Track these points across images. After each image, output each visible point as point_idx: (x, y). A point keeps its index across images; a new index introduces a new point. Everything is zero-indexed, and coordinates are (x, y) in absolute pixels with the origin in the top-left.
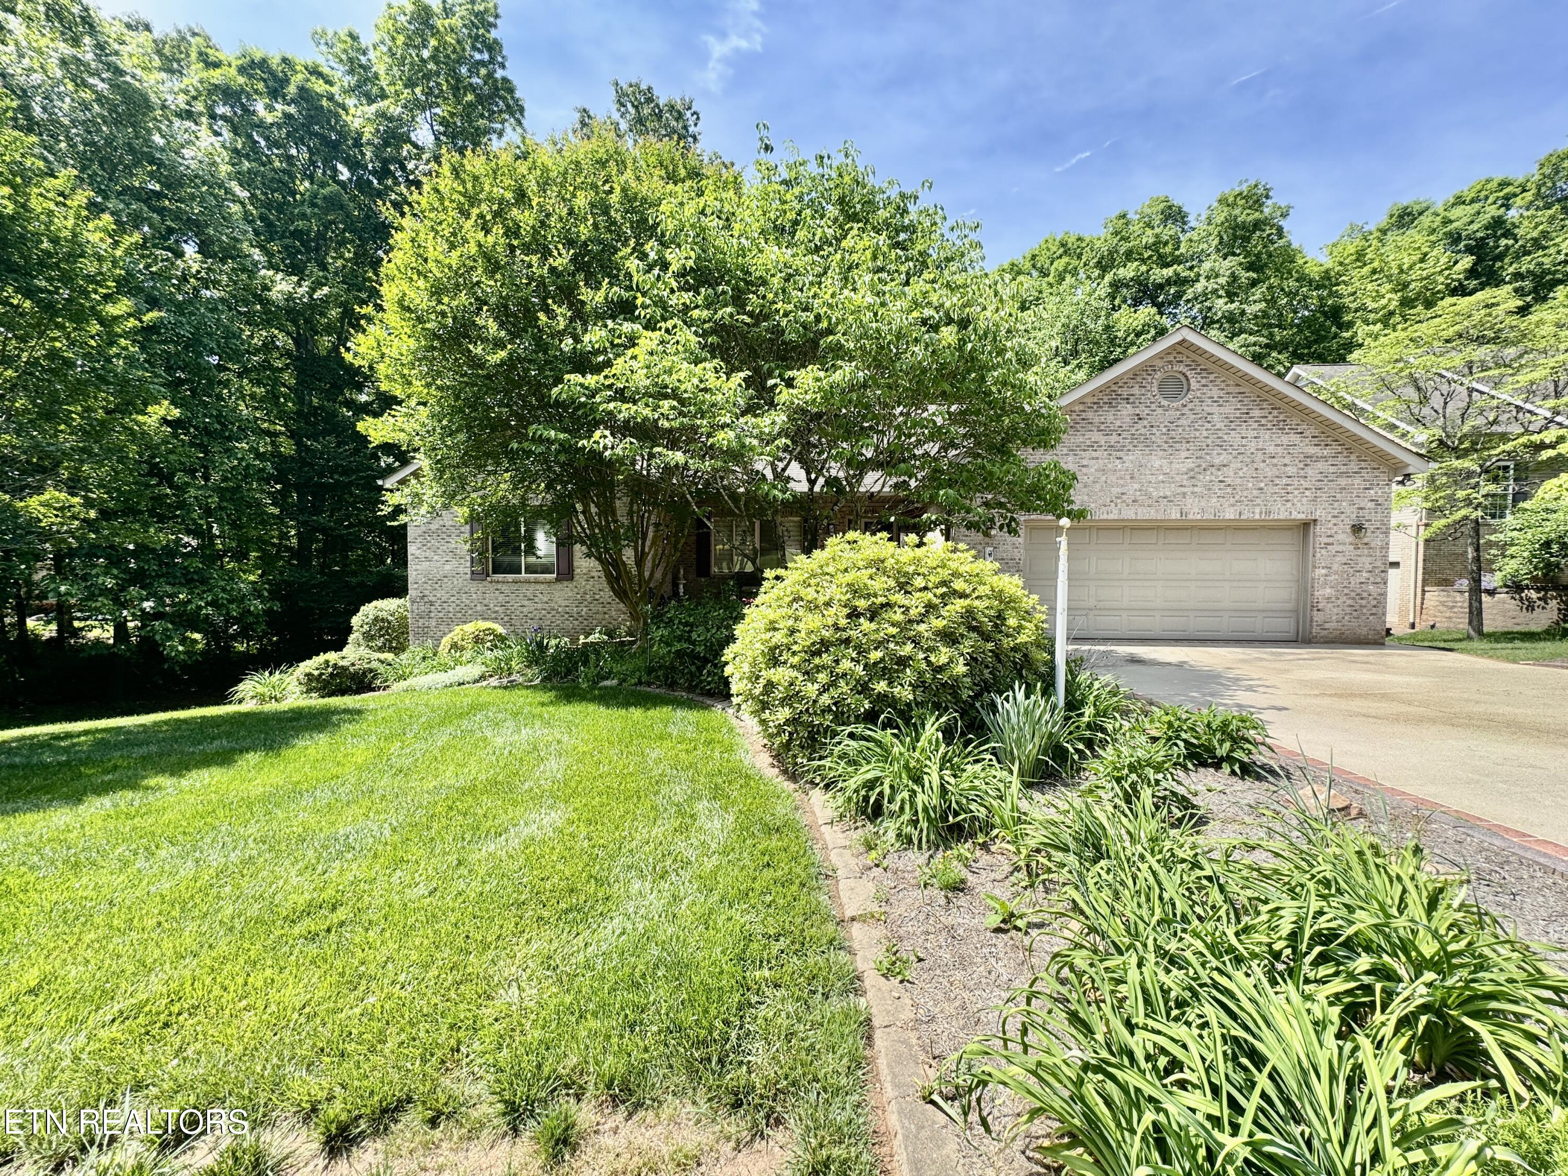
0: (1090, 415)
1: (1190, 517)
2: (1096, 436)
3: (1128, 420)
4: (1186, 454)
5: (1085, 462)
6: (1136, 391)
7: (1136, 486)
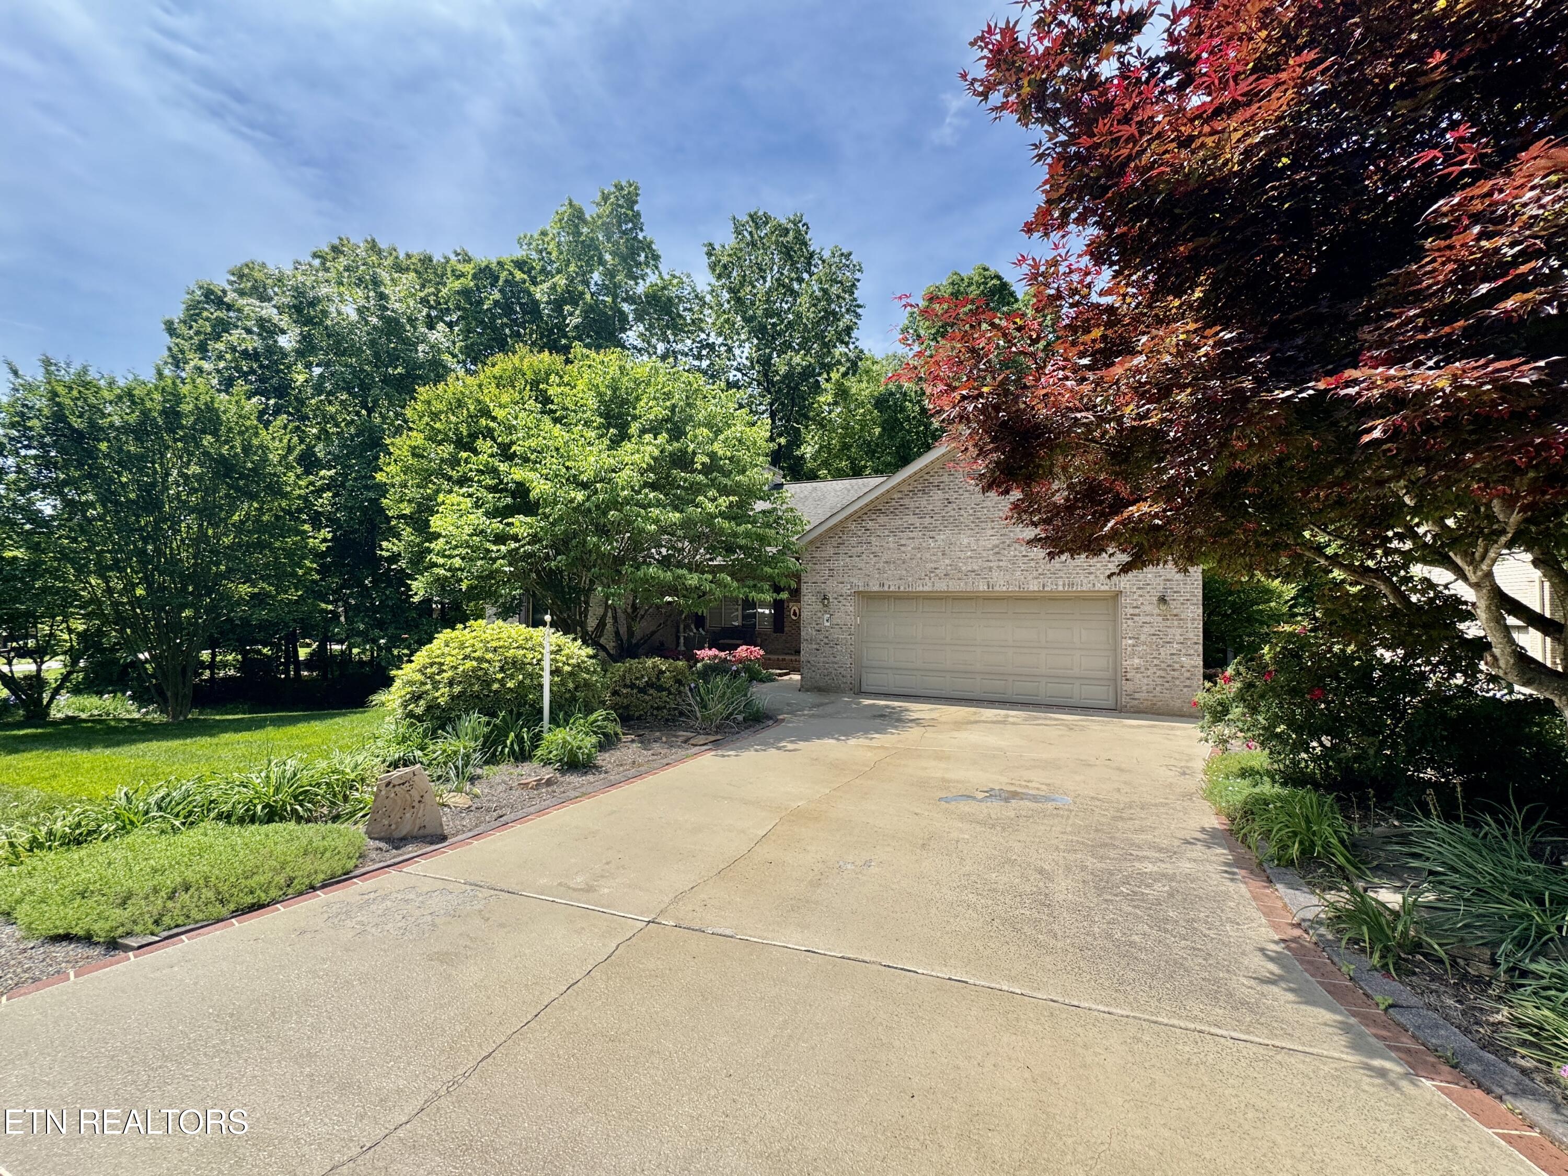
0: (906, 501)
1: (997, 588)
2: (912, 519)
3: (939, 503)
4: (990, 532)
5: (903, 542)
6: (945, 478)
7: (947, 562)
